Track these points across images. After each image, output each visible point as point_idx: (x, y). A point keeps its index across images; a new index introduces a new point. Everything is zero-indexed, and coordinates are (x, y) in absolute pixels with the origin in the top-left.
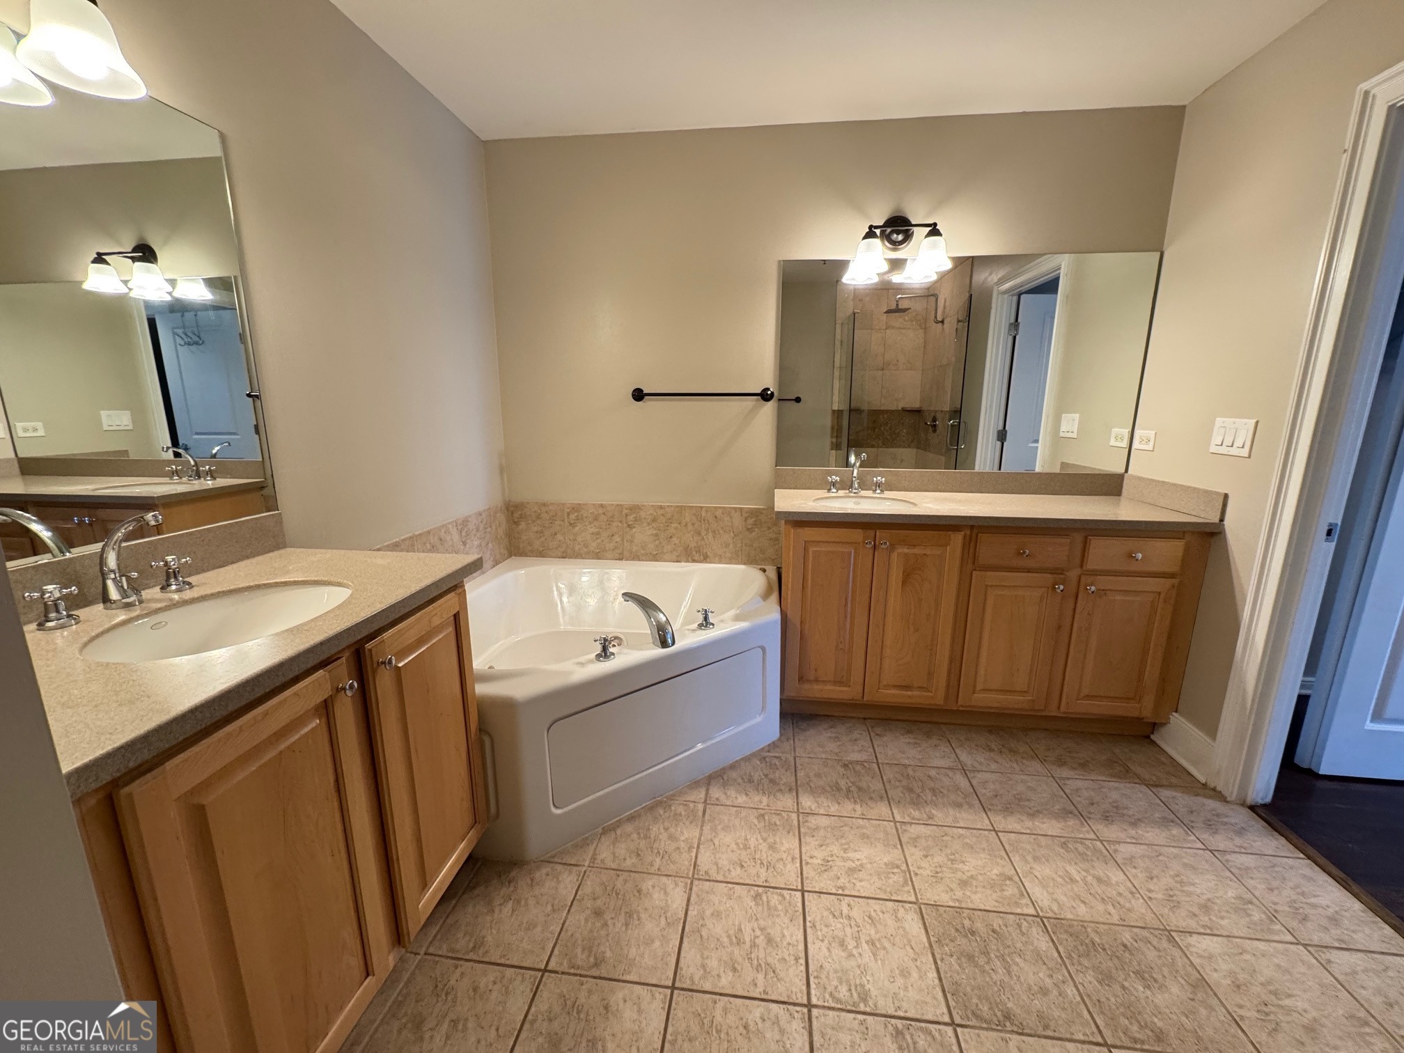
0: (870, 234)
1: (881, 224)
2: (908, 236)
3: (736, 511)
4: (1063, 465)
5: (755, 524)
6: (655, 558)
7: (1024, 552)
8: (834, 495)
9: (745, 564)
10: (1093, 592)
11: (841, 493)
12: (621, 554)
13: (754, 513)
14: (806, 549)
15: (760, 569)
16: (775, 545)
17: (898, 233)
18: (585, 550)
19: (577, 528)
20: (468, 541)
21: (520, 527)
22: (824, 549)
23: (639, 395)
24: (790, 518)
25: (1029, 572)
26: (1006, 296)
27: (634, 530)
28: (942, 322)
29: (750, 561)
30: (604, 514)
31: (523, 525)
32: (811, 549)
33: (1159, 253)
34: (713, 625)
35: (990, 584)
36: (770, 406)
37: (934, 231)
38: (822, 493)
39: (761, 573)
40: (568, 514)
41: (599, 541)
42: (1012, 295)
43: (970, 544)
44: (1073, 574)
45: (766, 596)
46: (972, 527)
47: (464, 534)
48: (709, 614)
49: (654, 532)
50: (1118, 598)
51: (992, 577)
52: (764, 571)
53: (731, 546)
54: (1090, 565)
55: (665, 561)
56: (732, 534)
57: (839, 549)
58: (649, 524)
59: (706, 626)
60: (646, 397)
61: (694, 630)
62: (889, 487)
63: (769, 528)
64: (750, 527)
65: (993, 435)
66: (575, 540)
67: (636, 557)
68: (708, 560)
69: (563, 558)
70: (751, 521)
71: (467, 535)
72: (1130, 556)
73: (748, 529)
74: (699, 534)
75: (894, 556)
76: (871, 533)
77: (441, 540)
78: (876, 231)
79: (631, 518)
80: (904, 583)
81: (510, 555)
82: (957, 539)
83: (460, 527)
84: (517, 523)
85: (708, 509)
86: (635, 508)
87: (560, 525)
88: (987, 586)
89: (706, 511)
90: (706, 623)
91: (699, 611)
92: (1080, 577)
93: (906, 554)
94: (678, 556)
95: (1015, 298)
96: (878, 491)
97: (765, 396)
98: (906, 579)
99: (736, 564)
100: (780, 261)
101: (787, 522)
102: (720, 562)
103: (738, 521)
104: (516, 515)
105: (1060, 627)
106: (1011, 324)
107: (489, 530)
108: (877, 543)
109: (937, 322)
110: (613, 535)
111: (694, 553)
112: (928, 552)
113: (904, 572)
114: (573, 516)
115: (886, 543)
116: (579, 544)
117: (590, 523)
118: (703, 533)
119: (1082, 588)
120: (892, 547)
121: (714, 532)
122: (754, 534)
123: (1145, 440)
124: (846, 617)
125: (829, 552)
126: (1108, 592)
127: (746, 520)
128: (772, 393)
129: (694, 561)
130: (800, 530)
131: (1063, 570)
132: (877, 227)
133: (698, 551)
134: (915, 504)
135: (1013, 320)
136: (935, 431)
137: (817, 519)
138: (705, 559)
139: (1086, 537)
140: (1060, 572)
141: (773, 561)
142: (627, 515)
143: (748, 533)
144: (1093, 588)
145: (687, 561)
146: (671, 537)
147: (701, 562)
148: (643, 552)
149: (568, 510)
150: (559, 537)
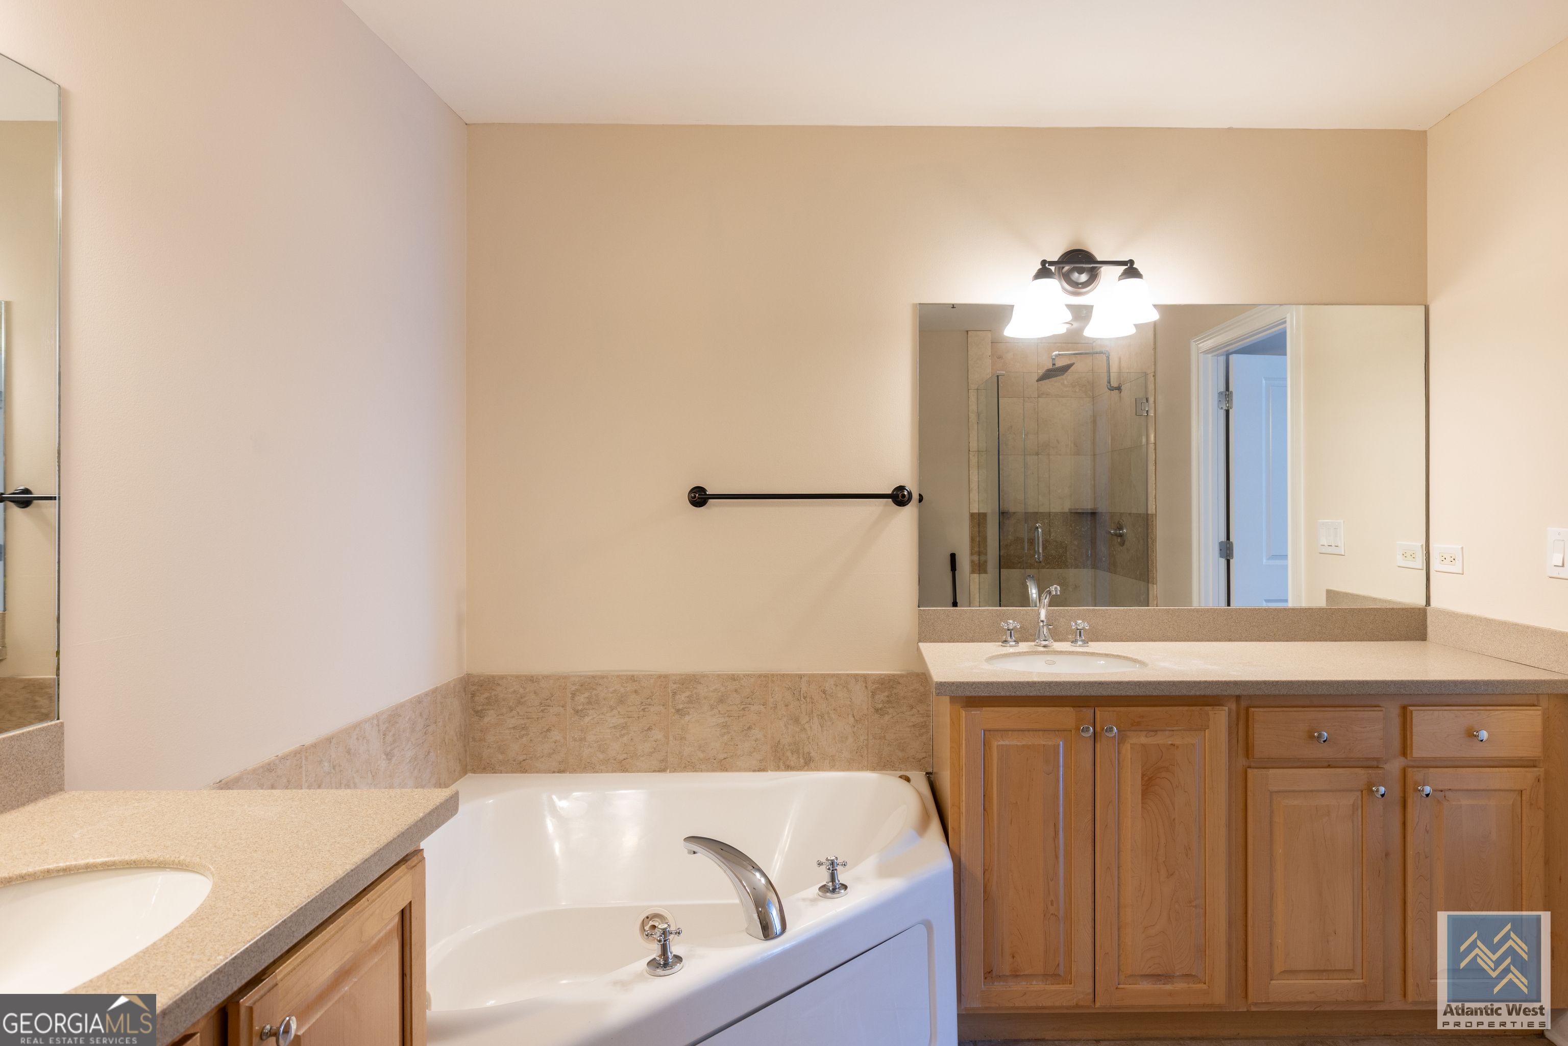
0: (1044, 272)
1: (1056, 260)
2: (1094, 275)
3: (857, 681)
4: (1331, 595)
5: (889, 702)
6: (723, 765)
7: (1320, 736)
8: (1011, 650)
9: (873, 769)
10: (1427, 795)
11: (1024, 646)
12: (664, 760)
13: (887, 683)
14: (986, 745)
15: (901, 777)
16: (921, 735)
17: (1081, 271)
18: (601, 756)
19: (587, 719)
20: (396, 751)
21: (486, 720)
22: (1015, 742)
23: (699, 498)
24: (960, 694)
25: (1329, 766)
26: (1210, 355)
27: (687, 718)
28: (1119, 389)
29: (882, 764)
30: (636, 692)
31: (491, 717)
32: (997, 743)
33: (1423, 307)
34: (845, 887)
35: (1275, 789)
36: (909, 513)
37: (1131, 271)
38: (993, 648)
39: (903, 783)
40: (574, 695)
41: (625, 739)
42: (1218, 355)
43: (1237, 724)
44: (1394, 766)
45: (923, 827)
46: (1238, 698)
47: (389, 738)
48: (838, 868)
49: (722, 720)
50: (1465, 802)
51: (1277, 778)
52: (908, 780)
53: (851, 740)
54: (1418, 752)
55: (740, 770)
56: (851, 720)
57: (1040, 740)
58: (712, 708)
59: (834, 890)
60: (710, 501)
61: (813, 901)
62: (1095, 636)
63: (912, 707)
64: (880, 706)
65: (1213, 550)
66: (583, 739)
67: (689, 765)
68: (812, 765)
69: (560, 772)
70: (881, 697)
71: (395, 741)
72: (1471, 734)
73: (877, 710)
74: (797, 721)
75: (1127, 748)
76: (1088, 712)
77: (349, 752)
78: (1053, 268)
79: (682, 697)
80: (1145, 793)
81: (464, 772)
82: (1220, 717)
83: (383, 727)
84: (479, 714)
85: (811, 678)
86: (690, 681)
87: (558, 715)
88: (1272, 792)
89: (809, 682)
90: (833, 887)
91: (820, 864)
92: (1404, 771)
93: (1143, 745)
94: (761, 761)
95: (1222, 359)
96: (1080, 643)
97: (899, 497)
98: (1148, 785)
99: (859, 769)
100: (915, 305)
101: (954, 699)
102: (832, 768)
103: (860, 697)
104: (481, 699)
105: (1387, 855)
106: (1220, 394)
107: (430, 729)
108: (1098, 729)
109: (1112, 389)
110: (649, 729)
111: (789, 754)
112: (1178, 741)
113: (1143, 775)
114: (581, 698)
115: (1111, 730)
116: (590, 746)
117: (612, 709)
118: (804, 720)
119: (1410, 790)
120: (1122, 737)
121: (821, 716)
122: (887, 718)
123: (1449, 559)
124: (1057, 857)
125: (1023, 746)
126: (1448, 794)
127: (874, 694)
128: (910, 493)
129: (789, 768)
130: (976, 712)
131: (1377, 759)
132: (1051, 263)
133: (796, 751)
134: (1142, 664)
135: (1222, 388)
136: (1122, 544)
137: (1003, 694)
138: (807, 763)
139: (1404, 708)
140: (1375, 763)
141: (919, 763)
142: (674, 694)
143: (877, 716)
144: (1428, 789)
145: (778, 769)
146: (749, 728)
147: (800, 769)
148: (702, 756)
149: (574, 688)
150: (556, 735)
